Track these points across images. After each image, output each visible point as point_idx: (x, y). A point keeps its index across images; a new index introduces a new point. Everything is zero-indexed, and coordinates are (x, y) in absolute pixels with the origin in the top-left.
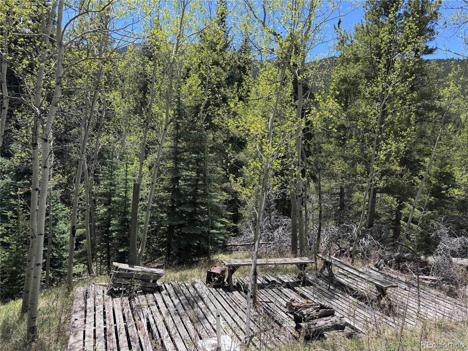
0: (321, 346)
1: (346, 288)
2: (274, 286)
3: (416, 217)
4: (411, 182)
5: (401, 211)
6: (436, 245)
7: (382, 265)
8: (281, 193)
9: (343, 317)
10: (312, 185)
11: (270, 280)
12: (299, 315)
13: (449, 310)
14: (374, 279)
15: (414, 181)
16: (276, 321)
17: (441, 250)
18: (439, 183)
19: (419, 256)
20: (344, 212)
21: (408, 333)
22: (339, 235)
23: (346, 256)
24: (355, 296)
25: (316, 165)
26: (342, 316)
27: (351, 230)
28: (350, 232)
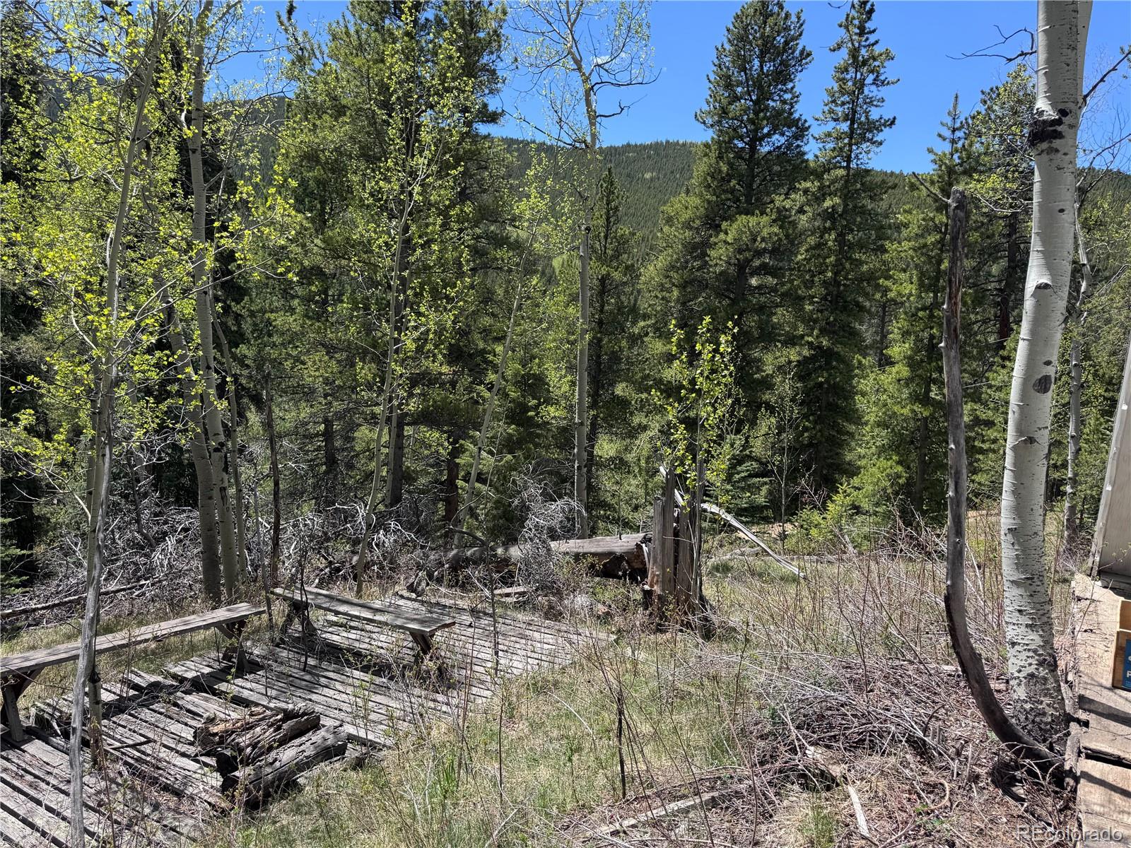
0: (292, 811)
1: (343, 655)
2: (157, 697)
3: (485, 470)
4: (472, 398)
5: (457, 461)
6: (522, 520)
7: (423, 584)
8: (168, 446)
9: (341, 726)
10: (253, 417)
11: (144, 685)
12: (229, 754)
13: (550, 647)
14: (407, 619)
15: (478, 394)
16: (166, 788)
17: (530, 529)
18: (523, 396)
19: (493, 549)
20: (336, 475)
21: (480, 718)
22: (325, 533)
23: (345, 578)
24: (365, 669)
25: (259, 368)
26: (338, 723)
27: (354, 516)
28: (350, 522)
